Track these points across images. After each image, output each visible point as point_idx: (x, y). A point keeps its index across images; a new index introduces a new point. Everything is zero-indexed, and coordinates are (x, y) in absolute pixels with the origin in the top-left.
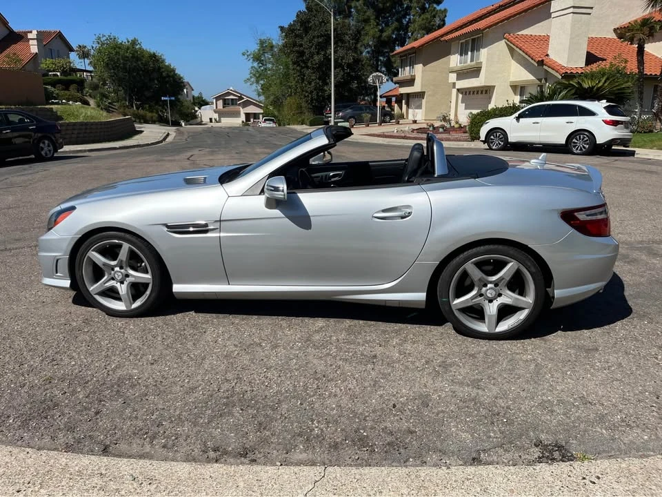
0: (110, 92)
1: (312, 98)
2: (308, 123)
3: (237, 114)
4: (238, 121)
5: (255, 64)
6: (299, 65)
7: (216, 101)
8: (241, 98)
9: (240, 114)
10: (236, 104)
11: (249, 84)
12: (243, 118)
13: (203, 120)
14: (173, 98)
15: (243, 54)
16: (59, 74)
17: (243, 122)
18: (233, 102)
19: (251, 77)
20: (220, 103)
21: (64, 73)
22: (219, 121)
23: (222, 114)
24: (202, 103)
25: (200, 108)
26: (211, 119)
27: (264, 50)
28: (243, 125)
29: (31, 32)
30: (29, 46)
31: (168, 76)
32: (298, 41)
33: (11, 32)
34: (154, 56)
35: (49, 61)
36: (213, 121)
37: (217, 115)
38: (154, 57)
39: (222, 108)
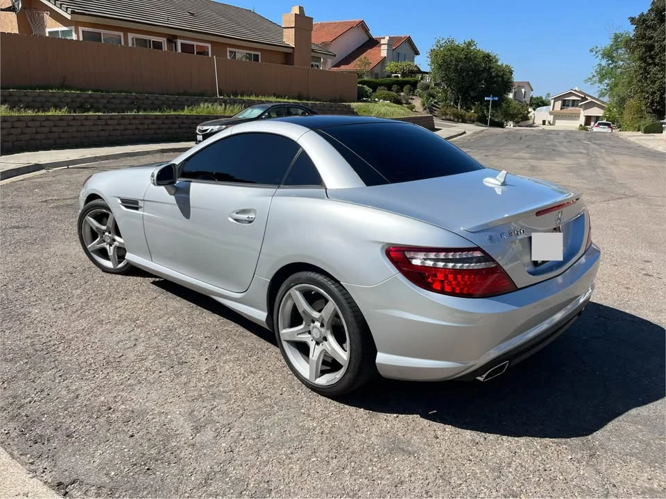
0: (438, 92)
1: (653, 101)
2: (643, 130)
3: (575, 117)
4: (574, 125)
5: (604, 63)
6: (645, 62)
7: (554, 103)
8: (584, 99)
9: (579, 117)
10: (577, 106)
11: (589, 83)
12: (582, 121)
13: (535, 121)
14: (496, 99)
15: (591, 51)
16: (399, 75)
17: (581, 125)
18: (574, 103)
19: (594, 76)
20: (559, 104)
21: (404, 75)
22: (553, 124)
23: (557, 116)
24: (539, 103)
25: (534, 110)
26: (544, 122)
27: (617, 45)
28: (580, 129)
29: (384, 38)
30: (380, 51)
31: (497, 76)
32: (649, 33)
33: (371, 39)
34: (488, 56)
35: (393, 64)
36: (547, 123)
37: (552, 116)
38: (487, 58)
39: (559, 109)
